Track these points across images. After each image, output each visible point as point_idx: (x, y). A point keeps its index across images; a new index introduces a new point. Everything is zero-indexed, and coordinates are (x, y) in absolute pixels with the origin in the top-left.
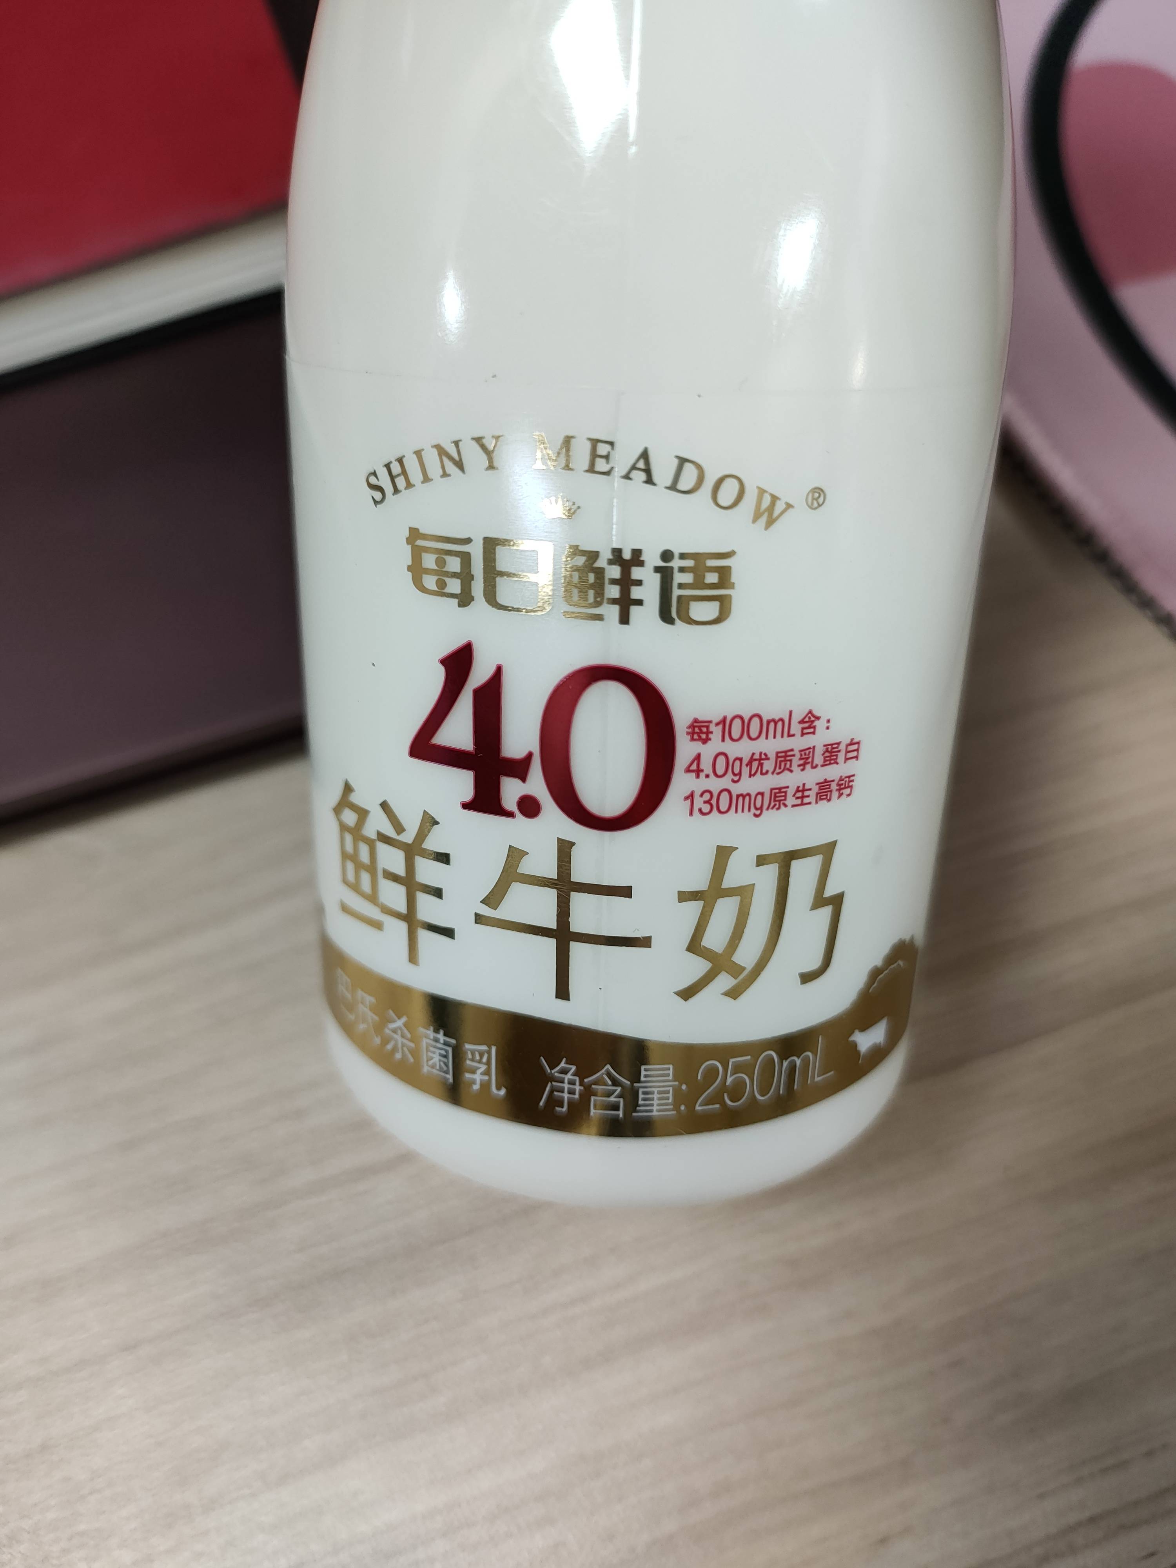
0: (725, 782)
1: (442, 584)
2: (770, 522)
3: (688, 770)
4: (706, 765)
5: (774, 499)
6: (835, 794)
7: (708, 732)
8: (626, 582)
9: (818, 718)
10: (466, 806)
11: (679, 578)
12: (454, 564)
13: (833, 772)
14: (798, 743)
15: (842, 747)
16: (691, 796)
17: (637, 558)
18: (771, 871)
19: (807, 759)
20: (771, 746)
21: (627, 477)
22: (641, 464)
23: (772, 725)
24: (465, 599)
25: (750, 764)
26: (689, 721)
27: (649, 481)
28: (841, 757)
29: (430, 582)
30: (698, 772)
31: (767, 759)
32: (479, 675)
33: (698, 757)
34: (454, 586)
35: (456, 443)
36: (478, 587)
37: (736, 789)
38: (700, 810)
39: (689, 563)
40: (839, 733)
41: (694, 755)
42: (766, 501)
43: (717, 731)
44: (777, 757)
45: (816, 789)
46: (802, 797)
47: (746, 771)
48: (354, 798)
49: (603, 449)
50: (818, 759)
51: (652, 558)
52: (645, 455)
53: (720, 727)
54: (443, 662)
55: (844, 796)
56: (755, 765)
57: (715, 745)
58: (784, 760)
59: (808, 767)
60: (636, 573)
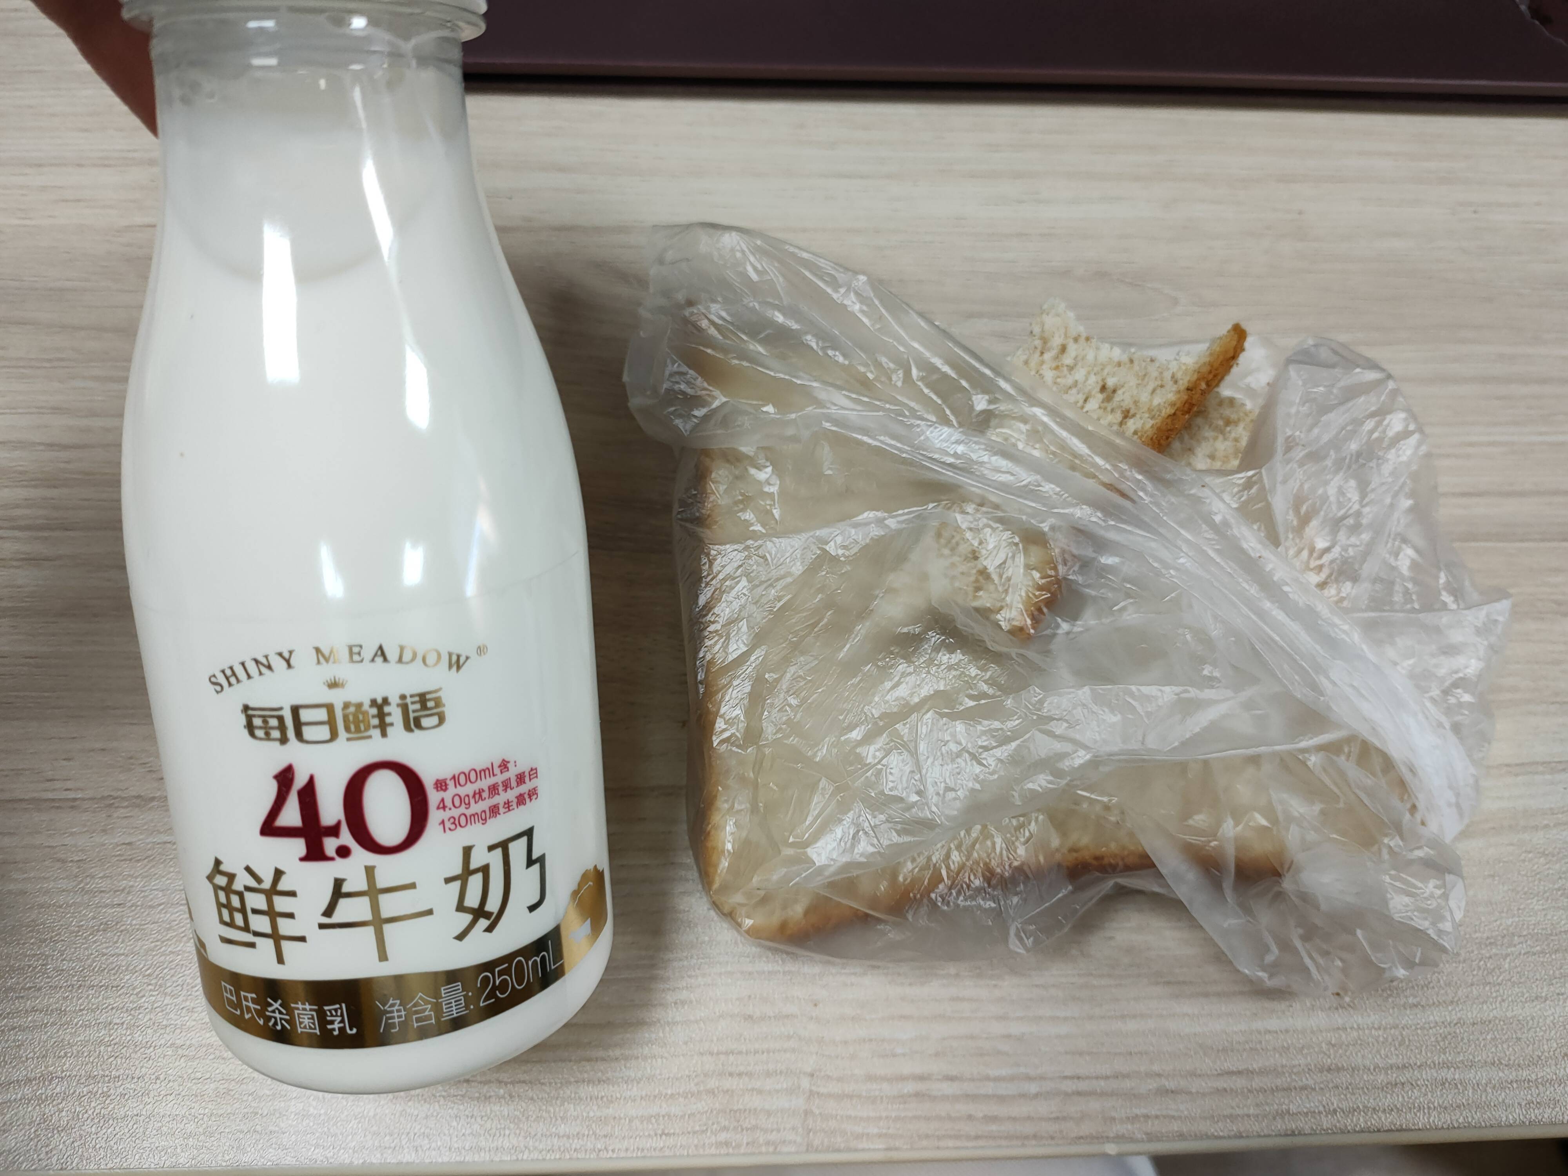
0: (462, 809)
1: (267, 734)
2: (459, 668)
3: (438, 808)
4: (448, 803)
5: (458, 657)
6: (528, 800)
7: (446, 785)
8: (381, 715)
9: (508, 762)
10: (302, 859)
11: (411, 707)
12: (274, 722)
13: (524, 789)
14: (499, 778)
15: (527, 774)
16: (443, 822)
17: (386, 701)
18: (499, 851)
19: (507, 785)
20: (484, 783)
21: (373, 660)
22: (379, 653)
23: (483, 773)
24: (284, 740)
25: (474, 796)
26: (434, 781)
27: (385, 660)
28: (527, 779)
29: (260, 733)
30: (444, 808)
31: (483, 791)
32: (300, 781)
33: (443, 800)
34: (276, 734)
35: (266, 657)
36: (291, 733)
37: (468, 812)
38: (450, 829)
39: (417, 699)
40: (523, 766)
41: (440, 799)
42: (454, 658)
43: (451, 784)
44: (489, 788)
45: (515, 800)
46: (509, 807)
47: (472, 801)
48: (223, 868)
49: (356, 650)
50: (514, 784)
51: (394, 700)
52: (381, 648)
53: (453, 781)
54: (276, 777)
55: (534, 800)
56: (477, 796)
57: (452, 790)
58: (493, 790)
59: (509, 790)
60: (387, 709)
